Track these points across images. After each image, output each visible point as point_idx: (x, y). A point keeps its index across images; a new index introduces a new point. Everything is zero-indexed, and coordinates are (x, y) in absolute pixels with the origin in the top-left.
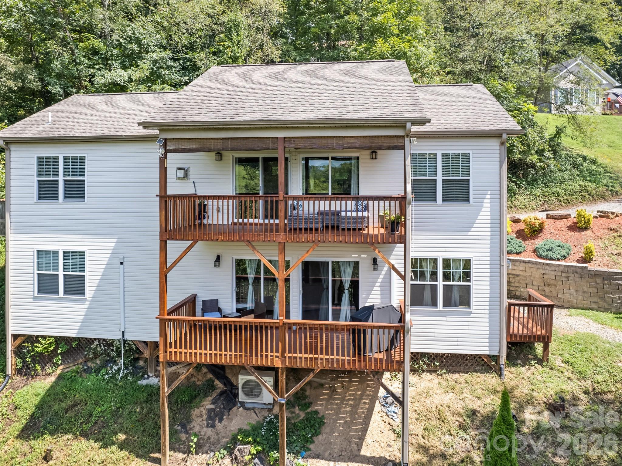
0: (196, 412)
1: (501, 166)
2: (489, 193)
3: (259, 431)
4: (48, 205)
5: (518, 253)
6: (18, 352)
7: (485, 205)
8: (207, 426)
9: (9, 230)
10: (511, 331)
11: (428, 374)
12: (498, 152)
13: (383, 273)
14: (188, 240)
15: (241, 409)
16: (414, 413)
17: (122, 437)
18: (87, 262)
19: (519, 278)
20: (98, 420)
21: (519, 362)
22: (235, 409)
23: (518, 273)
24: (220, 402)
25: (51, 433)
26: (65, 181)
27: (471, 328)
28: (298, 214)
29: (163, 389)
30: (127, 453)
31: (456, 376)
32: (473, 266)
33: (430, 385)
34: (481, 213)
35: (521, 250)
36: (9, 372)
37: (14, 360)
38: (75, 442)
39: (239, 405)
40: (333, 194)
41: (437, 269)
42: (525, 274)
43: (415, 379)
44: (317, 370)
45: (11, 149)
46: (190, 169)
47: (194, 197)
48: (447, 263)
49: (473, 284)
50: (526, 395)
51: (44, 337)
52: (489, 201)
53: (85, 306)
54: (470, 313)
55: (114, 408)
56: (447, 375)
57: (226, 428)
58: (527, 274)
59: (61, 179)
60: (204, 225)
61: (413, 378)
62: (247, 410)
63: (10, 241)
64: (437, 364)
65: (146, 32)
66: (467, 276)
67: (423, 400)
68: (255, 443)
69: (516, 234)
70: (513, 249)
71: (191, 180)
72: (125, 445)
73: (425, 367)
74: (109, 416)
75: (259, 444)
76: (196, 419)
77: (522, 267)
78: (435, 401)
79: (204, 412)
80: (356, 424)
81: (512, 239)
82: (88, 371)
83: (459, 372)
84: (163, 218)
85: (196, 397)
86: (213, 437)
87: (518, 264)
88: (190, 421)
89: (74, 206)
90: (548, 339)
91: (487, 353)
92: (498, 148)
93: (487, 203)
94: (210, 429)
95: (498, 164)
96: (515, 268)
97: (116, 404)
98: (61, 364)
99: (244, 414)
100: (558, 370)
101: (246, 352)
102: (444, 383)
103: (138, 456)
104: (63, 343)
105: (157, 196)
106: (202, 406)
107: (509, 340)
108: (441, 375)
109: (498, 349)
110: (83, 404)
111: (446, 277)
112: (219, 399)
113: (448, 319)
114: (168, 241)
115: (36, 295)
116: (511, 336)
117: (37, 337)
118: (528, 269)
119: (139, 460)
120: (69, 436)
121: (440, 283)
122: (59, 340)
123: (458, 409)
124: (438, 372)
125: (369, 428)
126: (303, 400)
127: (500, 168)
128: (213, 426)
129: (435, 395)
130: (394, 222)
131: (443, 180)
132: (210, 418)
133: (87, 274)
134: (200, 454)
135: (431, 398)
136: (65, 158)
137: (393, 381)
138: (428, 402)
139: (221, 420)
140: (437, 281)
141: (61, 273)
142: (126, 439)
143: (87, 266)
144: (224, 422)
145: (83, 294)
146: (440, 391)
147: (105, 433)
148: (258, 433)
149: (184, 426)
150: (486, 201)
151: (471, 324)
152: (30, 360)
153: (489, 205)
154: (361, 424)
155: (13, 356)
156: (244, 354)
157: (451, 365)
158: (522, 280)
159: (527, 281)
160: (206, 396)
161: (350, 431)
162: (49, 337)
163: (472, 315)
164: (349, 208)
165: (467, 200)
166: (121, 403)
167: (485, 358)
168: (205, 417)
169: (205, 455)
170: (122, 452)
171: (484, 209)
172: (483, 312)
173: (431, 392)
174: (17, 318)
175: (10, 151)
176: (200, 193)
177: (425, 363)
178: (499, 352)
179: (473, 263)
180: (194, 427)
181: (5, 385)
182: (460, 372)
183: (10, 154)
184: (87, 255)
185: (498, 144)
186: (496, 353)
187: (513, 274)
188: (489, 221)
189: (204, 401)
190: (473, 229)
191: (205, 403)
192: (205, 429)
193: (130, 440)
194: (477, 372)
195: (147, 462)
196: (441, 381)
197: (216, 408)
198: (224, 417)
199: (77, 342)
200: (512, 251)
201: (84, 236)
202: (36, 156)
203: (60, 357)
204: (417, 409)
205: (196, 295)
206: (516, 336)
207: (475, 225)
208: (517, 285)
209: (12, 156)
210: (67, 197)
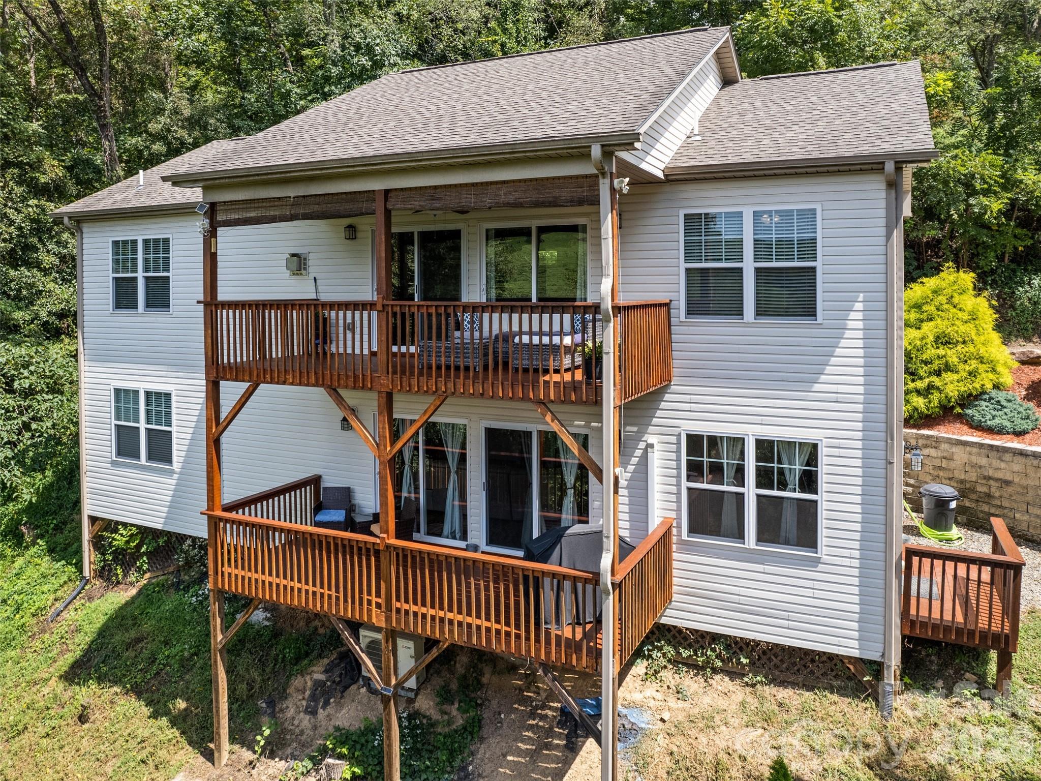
0: (297, 682)
1: (889, 236)
2: (861, 299)
3: (371, 737)
4: (125, 317)
5: (1019, 434)
6: (98, 543)
7: (851, 324)
8: (306, 712)
9: (82, 356)
10: (913, 611)
11: (727, 679)
12: (883, 204)
13: (634, 460)
14: (244, 381)
15: (363, 690)
16: (668, 758)
17: (181, 704)
18: (174, 411)
19: (1010, 489)
20: (162, 670)
21: (940, 684)
22: (353, 688)
23: (1008, 477)
24: (337, 672)
25: (100, 680)
26: (147, 278)
27: (818, 593)
28: (462, 337)
29: (215, 636)
30: (177, 733)
31: (784, 694)
32: (823, 460)
33: (722, 703)
34: (843, 343)
35: (1025, 425)
36: (86, 573)
37: (93, 556)
38: (122, 701)
39: (361, 682)
40: (540, 299)
41: (743, 460)
42: (1024, 482)
43: (696, 685)
44: (444, 643)
45: (85, 230)
46: (311, 256)
47: (315, 305)
48: (765, 448)
49: (824, 498)
50: (932, 767)
51: (125, 525)
52: (860, 315)
53: (172, 482)
54: (818, 561)
55: (186, 654)
56: (766, 688)
57: (331, 720)
58: (1030, 482)
59: (140, 275)
60: (332, 355)
61: (691, 683)
62: (372, 693)
63: (83, 372)
64: (744, 661)
65: (381, 33)
66: (809, 481)
67: (693, 733)
68: (351, 759)
69: (1027, 390)
70: (1007, 424)
71: (312, 276)
72: (180, 721)
73: (719, 664)
74: (176, 666)
75: (359, 763)
76: (295, 695)
77: (1018, 465)
78: (717, 742)
79: (309, 684)
80: (548, 758)
81: (1009, 401)
82: (176, 586)
83: (794, 685)
84: (209, 340)
85: (307, 654)
86: (309, 731)
87: (1008, 457)
88: (284, 696)
89: (157, 318)
90: (1007, 643)
91: (856, 653)
92: (883, 195)
93: (855, 321)
94: (308, 717)
95: (883, 231)
96: (1003, 465)
97: (190, 648)
98: (148, 569)
99: (365, 700)
100: (1033, 722)
101: (337, 591)
102: (753, 703)
103: (190, 743)
104: (150, 537)
105: (198, 302)
106: (310, 674)
107: (907, 632)
108: (753, 686)
109: (880, 647)
110: (150, 639)
111: (764, 478)
112: (338, 665)
113: (768, 568)
114: (222, 383)
115: (114, 458)
116: (913, 623)
117: (117, 523)
118: (1031, 472)
119: (191, 749)
120: (116, 689)
121: (751, 491)
122: (145, 533)
123: (760, 768)
124: (746, 679)
125: (570, 771)
126: (472, 692)
127: (887, 241)
128: (314, 713)
129: (724, 728)
130: (591, 358)
131: (758, 271)
132: (313, 698)
133: (174, 429)
134: (277, 759)
135: (712, 733)
136: (146, 242)
137: (648, 683)
138: (703, 739)
139: (326, 704)
140: (743, 486)
141: (142, 425)
142: (185, 709)
143: (174, 417)
144: (329, 710)
145: (169, 460)
146: (737, 721)
147: (163, 694)
148: (367, 741)
149: (271, 703)
150: (853, 315)
151: (818, 585)
152: (111, 558)
153: (860, 325)
154: (557, 760)
155: (92, 549)
156: (334, 594)
157: (776, 666)
158: (1018, 493)
159: (1029, 498)
160: (320, 656)
161: (533, 771)
162: (132, 525)
163: (821, 567)
164: (556, 328)
165: (811, 312)
166: (197, 647)
167: (850, 663)
168: (308, 693)
169: (283, 762)
170: (172, 731)
171: (848, 334)
172: (847, 562)
173: (717, 719)
174: (95, 492)
175: (82, 233)
176: (325, 297)
177: (719, 656)
178: (883, 655)
179: (823, 452)
180: (287, 707)
181: (80, 592)
182: (798, 684)
183: (82, 238)
184: (174, 399)
185: (883, 186)
186: (875, 656)
187: (997, 480)
188: (861, 361)
189: (314, 665)
190: (823, 378)
191: (315, 669)
192: (302, 715)
193: (191, 712)
194: (832, 693)
195: (198, 755)
196: (750, 699)
197: (327, 680)
198: (332, 700)
199: (166, 538)
200: (1004, 427)
201: (170, 368)
202: (111, 240)
203: (145, 558)
204: (675, 749)
205: (320, 477)
206: (924, 625)
207: (828, 369)
208: (1006, 504)
209: (85, 241)
210: (149, 305)
